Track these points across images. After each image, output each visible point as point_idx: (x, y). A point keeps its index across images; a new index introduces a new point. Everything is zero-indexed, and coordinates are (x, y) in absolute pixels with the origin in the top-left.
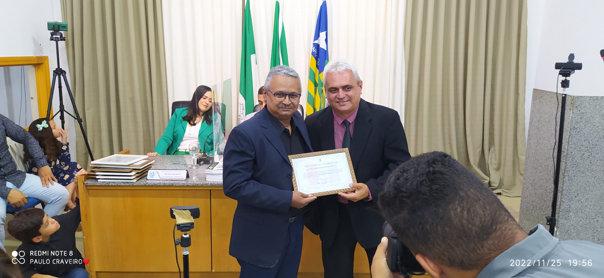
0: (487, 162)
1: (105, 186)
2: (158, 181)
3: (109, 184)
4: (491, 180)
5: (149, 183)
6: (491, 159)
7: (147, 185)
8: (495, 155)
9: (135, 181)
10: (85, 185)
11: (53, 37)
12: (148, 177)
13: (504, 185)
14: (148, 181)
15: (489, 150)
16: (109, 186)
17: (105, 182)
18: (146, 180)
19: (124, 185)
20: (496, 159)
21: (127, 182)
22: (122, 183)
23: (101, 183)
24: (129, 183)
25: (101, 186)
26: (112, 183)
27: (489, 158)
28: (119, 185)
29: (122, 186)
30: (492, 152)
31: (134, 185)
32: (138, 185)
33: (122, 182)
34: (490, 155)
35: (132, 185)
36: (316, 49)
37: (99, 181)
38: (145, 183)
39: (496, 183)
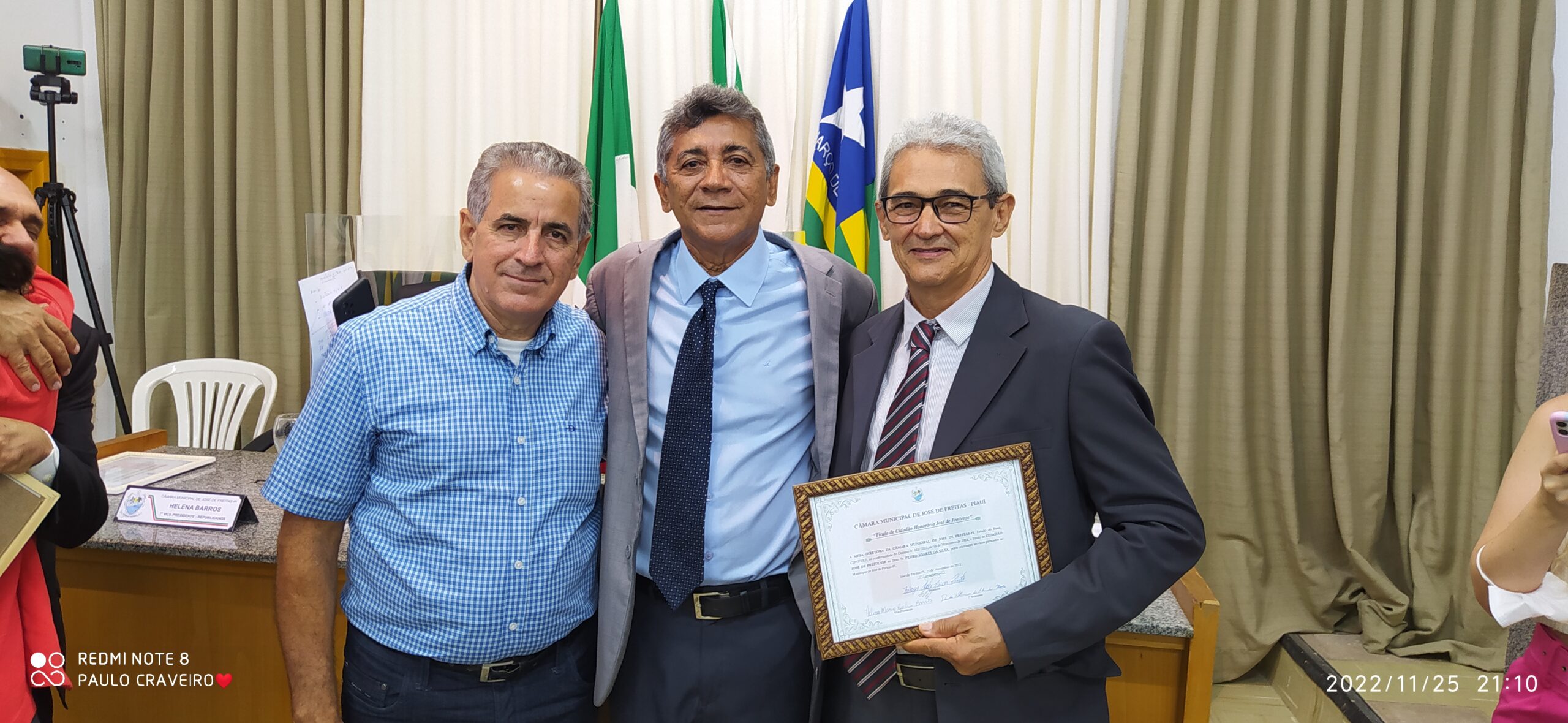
0: (1403, 543)
4: (1418, 605)
8: (1434, 517)
11: (39, 92)
13: (1462, 626)
15: (1414, 500)
20: (1435, 533)
27: (1413, 529)
30: (1423, 508)
34: (1415, 517)
36: (827, 143)
39: (1432, 618)
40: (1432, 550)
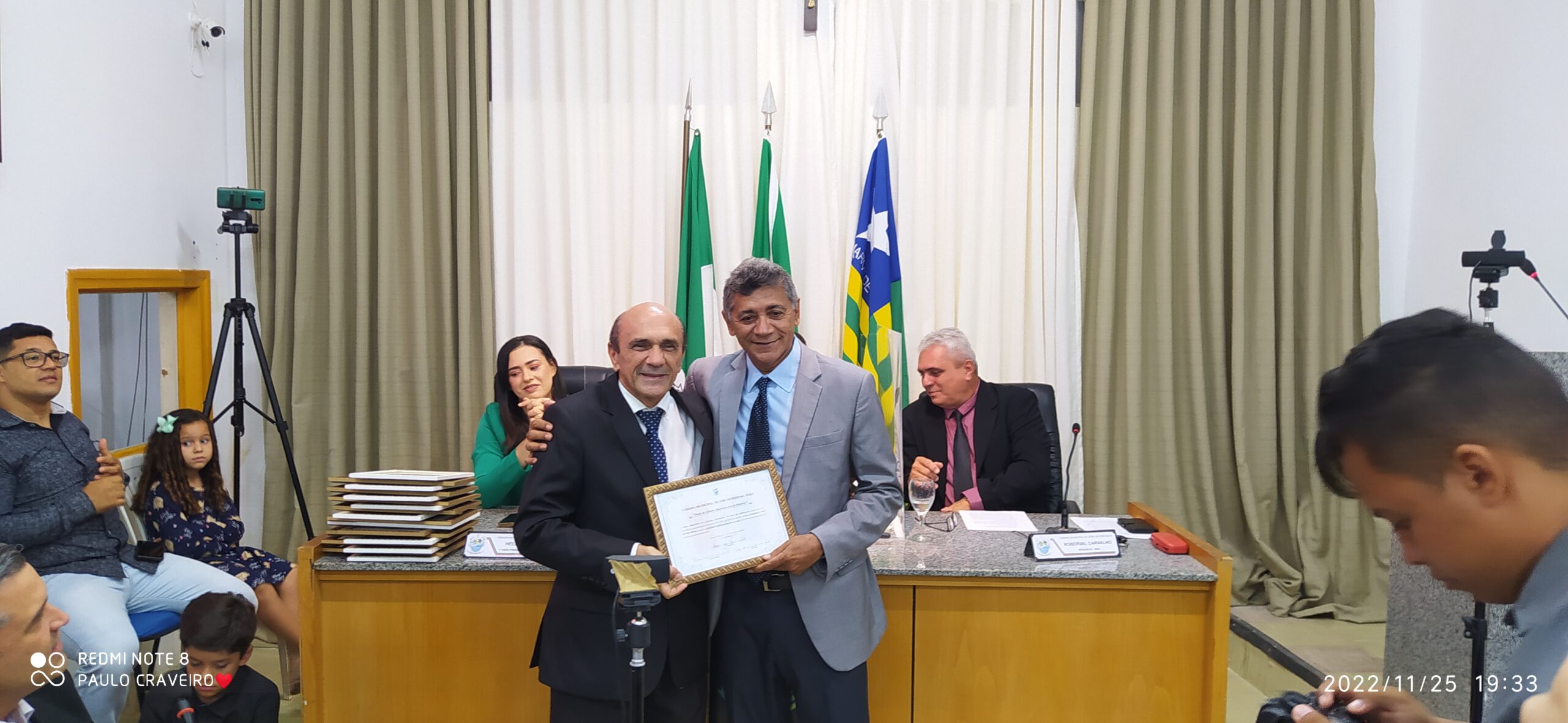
0: (1293, 535)
1: (364, 572)
2: (492, 561)
3: (373, 567)
4: (1307, 579)
5: (470, 565)
6: (1304, 526)
7: (466, 568)
8: (1314, 517)
9: (435, 559)
10: (316, 570)
11: (229, 224)
12: (468, 552)
13: (1339, 593)
14: (467, 561)
15: (1298, 504)
16: (373, 572)
17: (363, 562)
18: (460, 558)
19: (410, 571)
20: (1315, 528)
21: (417, 563)
22: (406, 565)
23: (354, 564)
24: (421, 565)
25: (354, 572)
26: (381, 564)
27: (1300, 523)
28: (396, 571)
29: (406, 571)
30: (1306, 509)
31: (433, 571)
32: (443, 568)
33: (406, 563)
34: (1300, 515)
35: (429, 569)
36: (863, 253)
37: (349, 559)
38: (460, 564)
39: (1319, 589)
40: (1314, 540)
